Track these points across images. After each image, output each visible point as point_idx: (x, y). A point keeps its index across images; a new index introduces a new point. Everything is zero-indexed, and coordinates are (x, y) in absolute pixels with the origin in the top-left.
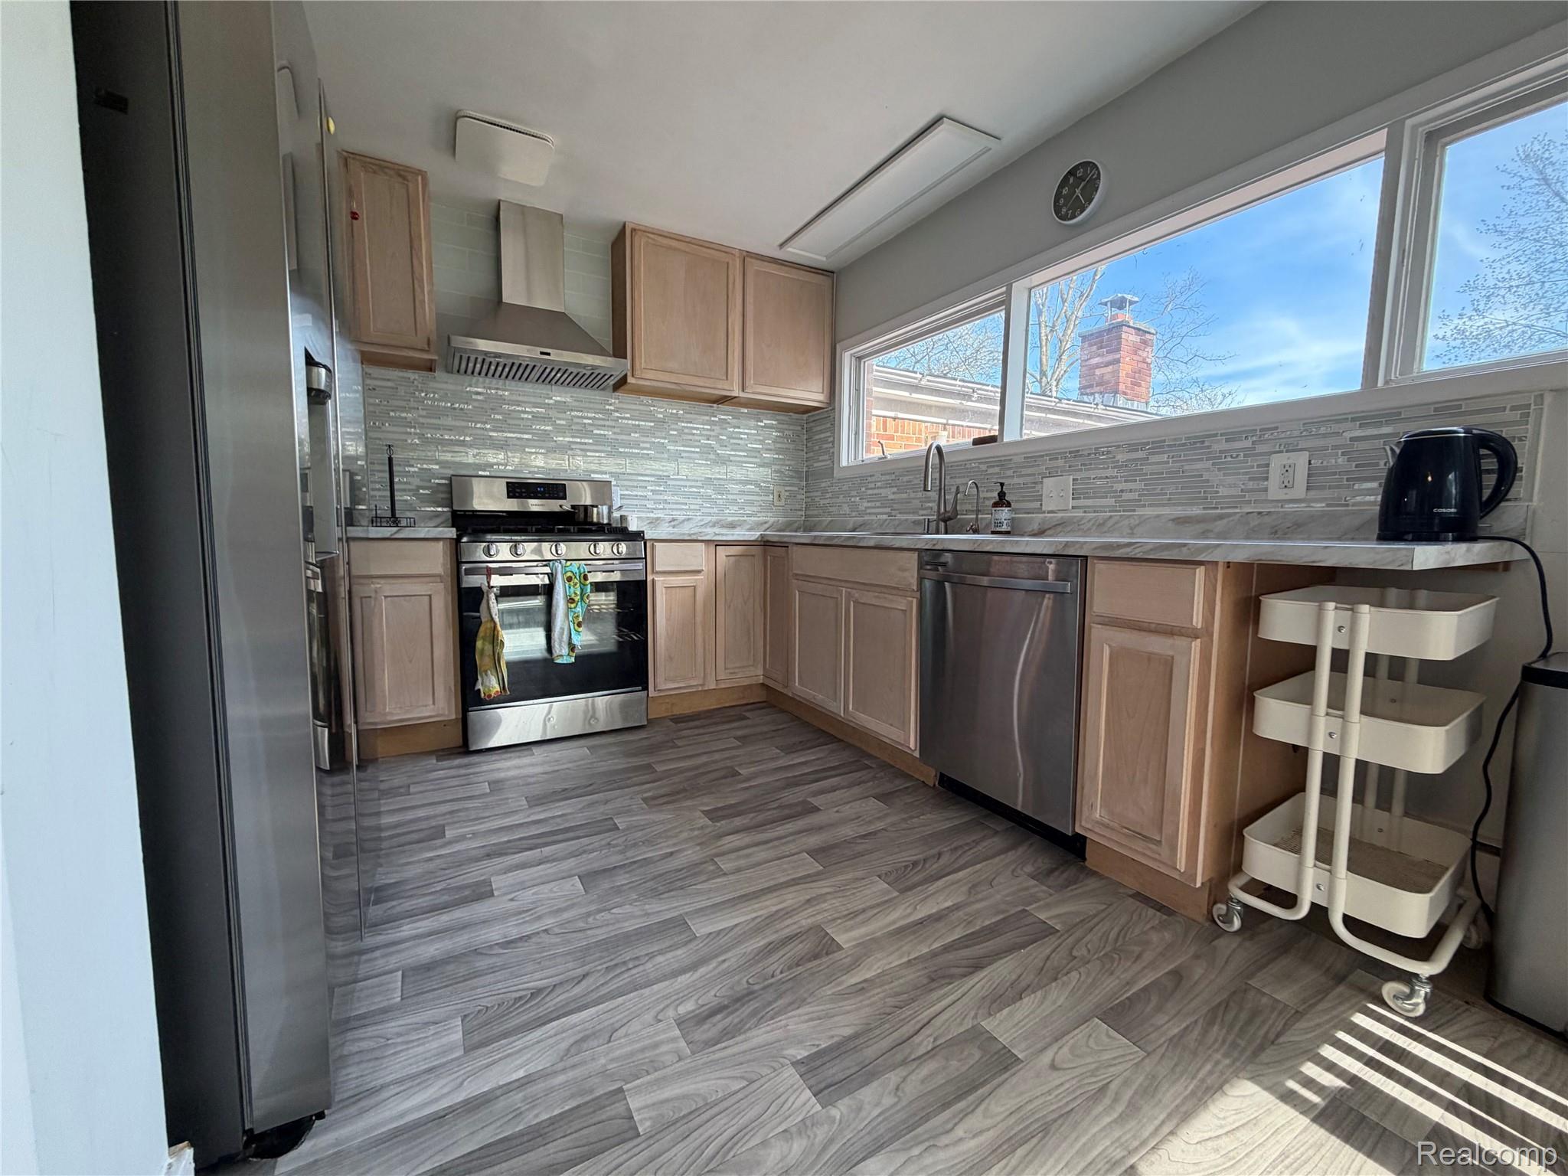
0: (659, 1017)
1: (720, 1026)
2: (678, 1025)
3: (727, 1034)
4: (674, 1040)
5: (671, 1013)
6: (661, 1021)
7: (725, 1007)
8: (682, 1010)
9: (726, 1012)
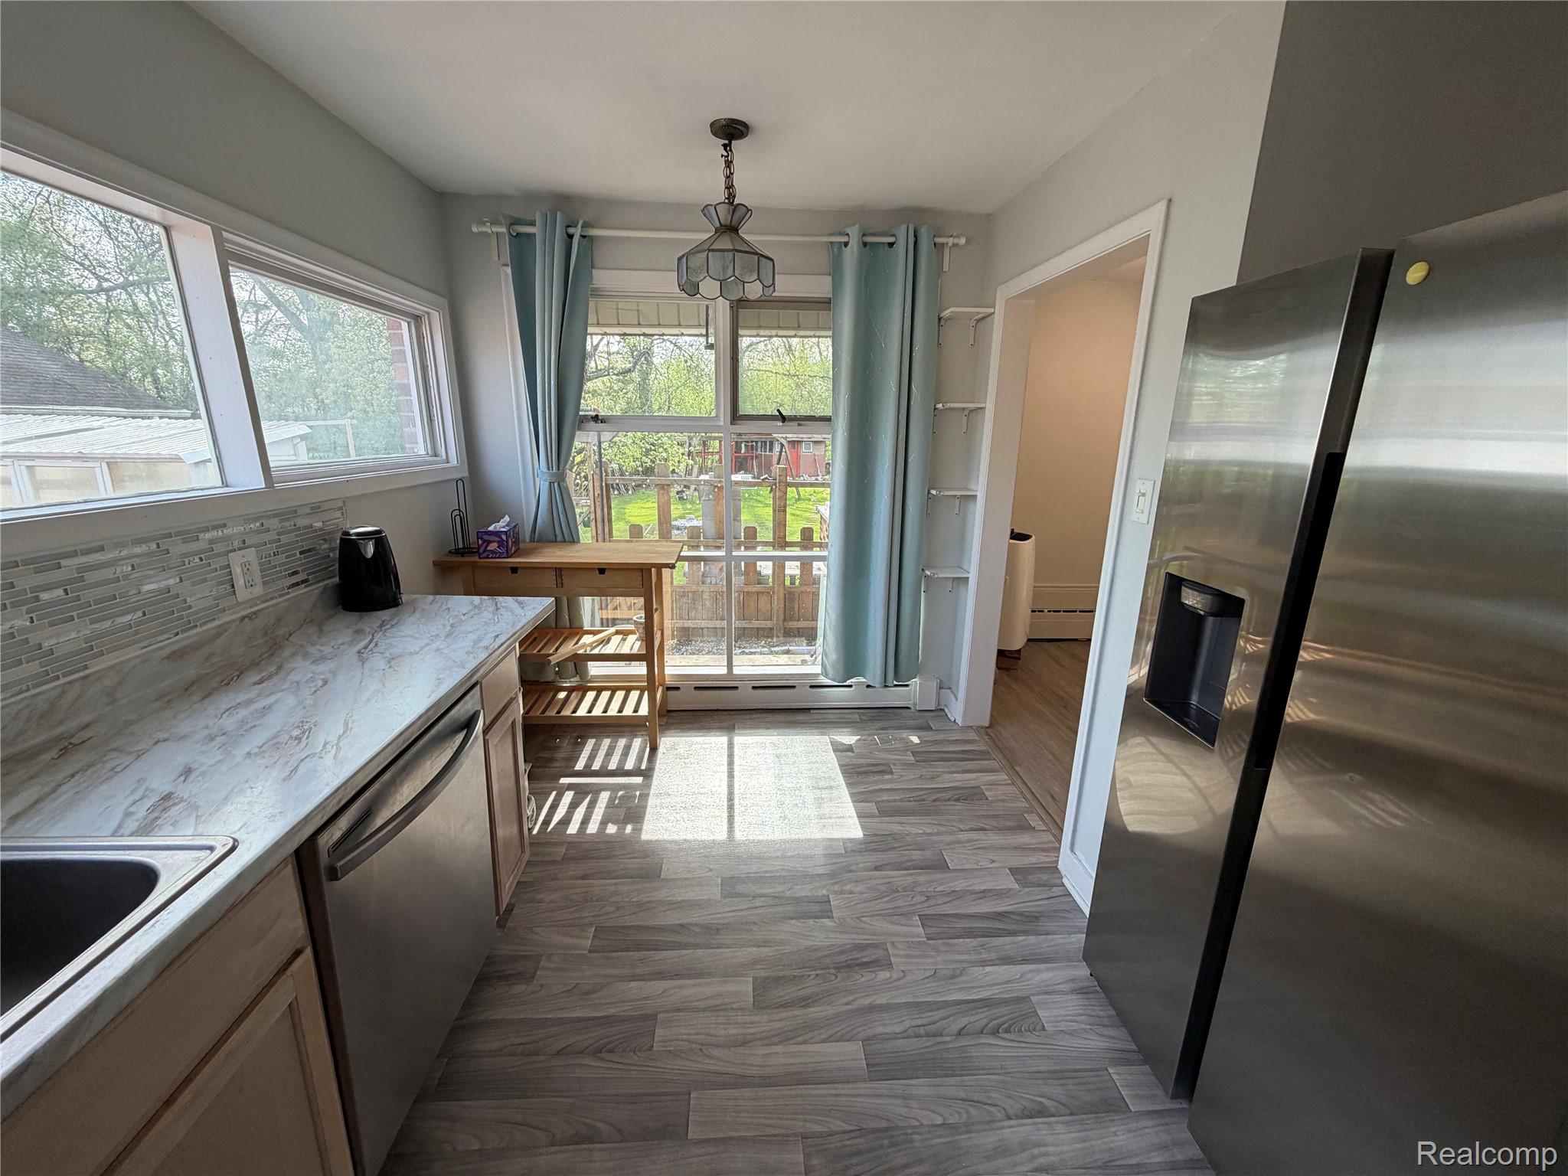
0: (902, 974)
1: (863, 954)
2: (891, 964)
3: (862, 948)
4: (895, 955)
5: (895, 975)
6: (903, 971)
7: (858, 965)
8: (887, 974)
9: (859, 961)
